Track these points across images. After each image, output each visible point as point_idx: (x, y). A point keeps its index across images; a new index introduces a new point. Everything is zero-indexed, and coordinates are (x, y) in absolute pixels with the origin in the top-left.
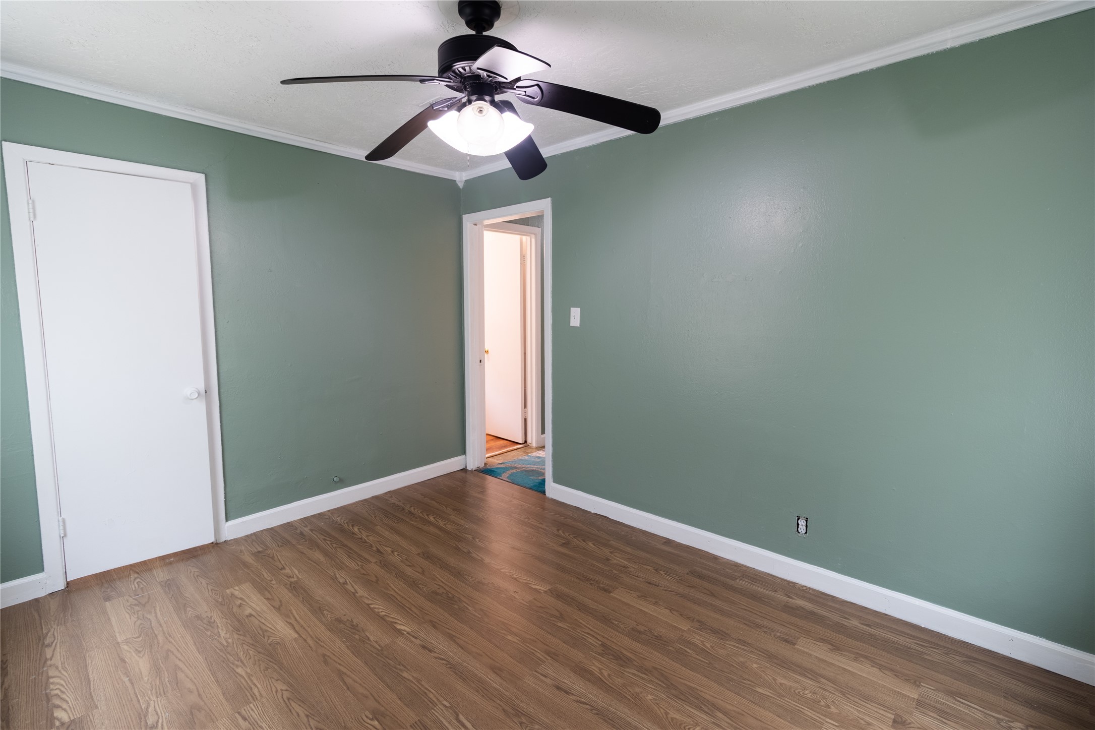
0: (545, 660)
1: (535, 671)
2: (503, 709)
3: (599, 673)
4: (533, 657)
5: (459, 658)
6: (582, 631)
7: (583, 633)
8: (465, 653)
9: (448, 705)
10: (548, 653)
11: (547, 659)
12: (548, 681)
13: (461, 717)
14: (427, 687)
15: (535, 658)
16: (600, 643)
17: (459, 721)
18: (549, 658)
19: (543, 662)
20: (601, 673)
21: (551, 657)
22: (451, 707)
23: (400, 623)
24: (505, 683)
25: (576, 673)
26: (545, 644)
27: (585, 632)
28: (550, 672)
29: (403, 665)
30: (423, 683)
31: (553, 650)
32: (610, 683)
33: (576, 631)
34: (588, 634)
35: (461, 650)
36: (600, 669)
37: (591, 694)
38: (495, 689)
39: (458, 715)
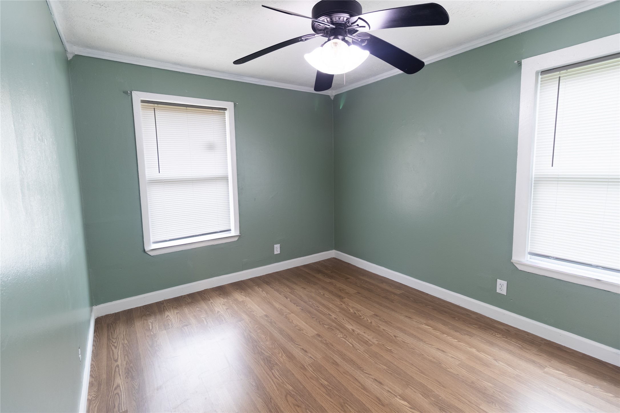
0: (308, 366)
1: (315, 360)
2: (333, 346)
3: (283, 355)
4: (314, 368)
5: (357, 373)
6: (279, 380)
7: (279, 379)
8: (353, 376)
9: (358, 350)
10: (305, 369)
11: (307, 366)
12: (310, 355)
13: (351, 346)
14: (371, 360)
15: (313, 367)
16: (273, 371)
17: (352, 344)
18: (306, 367)
19: (309, 365)
20: (282, 355)
21: (304, 367)
22: (356, 350)
23: (407, 408)
24: (331, 357)
25: (295, 357)
26: (305, 375)
27: (278, 379)
28: (307, 359)
29: (389, 373)
30: (373, 362)
31: (302, 371)
32: (281, 350)
33: (283, 381)
34: (276, 378)
35: (356, 377)
36: (282, 357)
37: (292, 347)
38: (336, 355)
39: (353, 346)
